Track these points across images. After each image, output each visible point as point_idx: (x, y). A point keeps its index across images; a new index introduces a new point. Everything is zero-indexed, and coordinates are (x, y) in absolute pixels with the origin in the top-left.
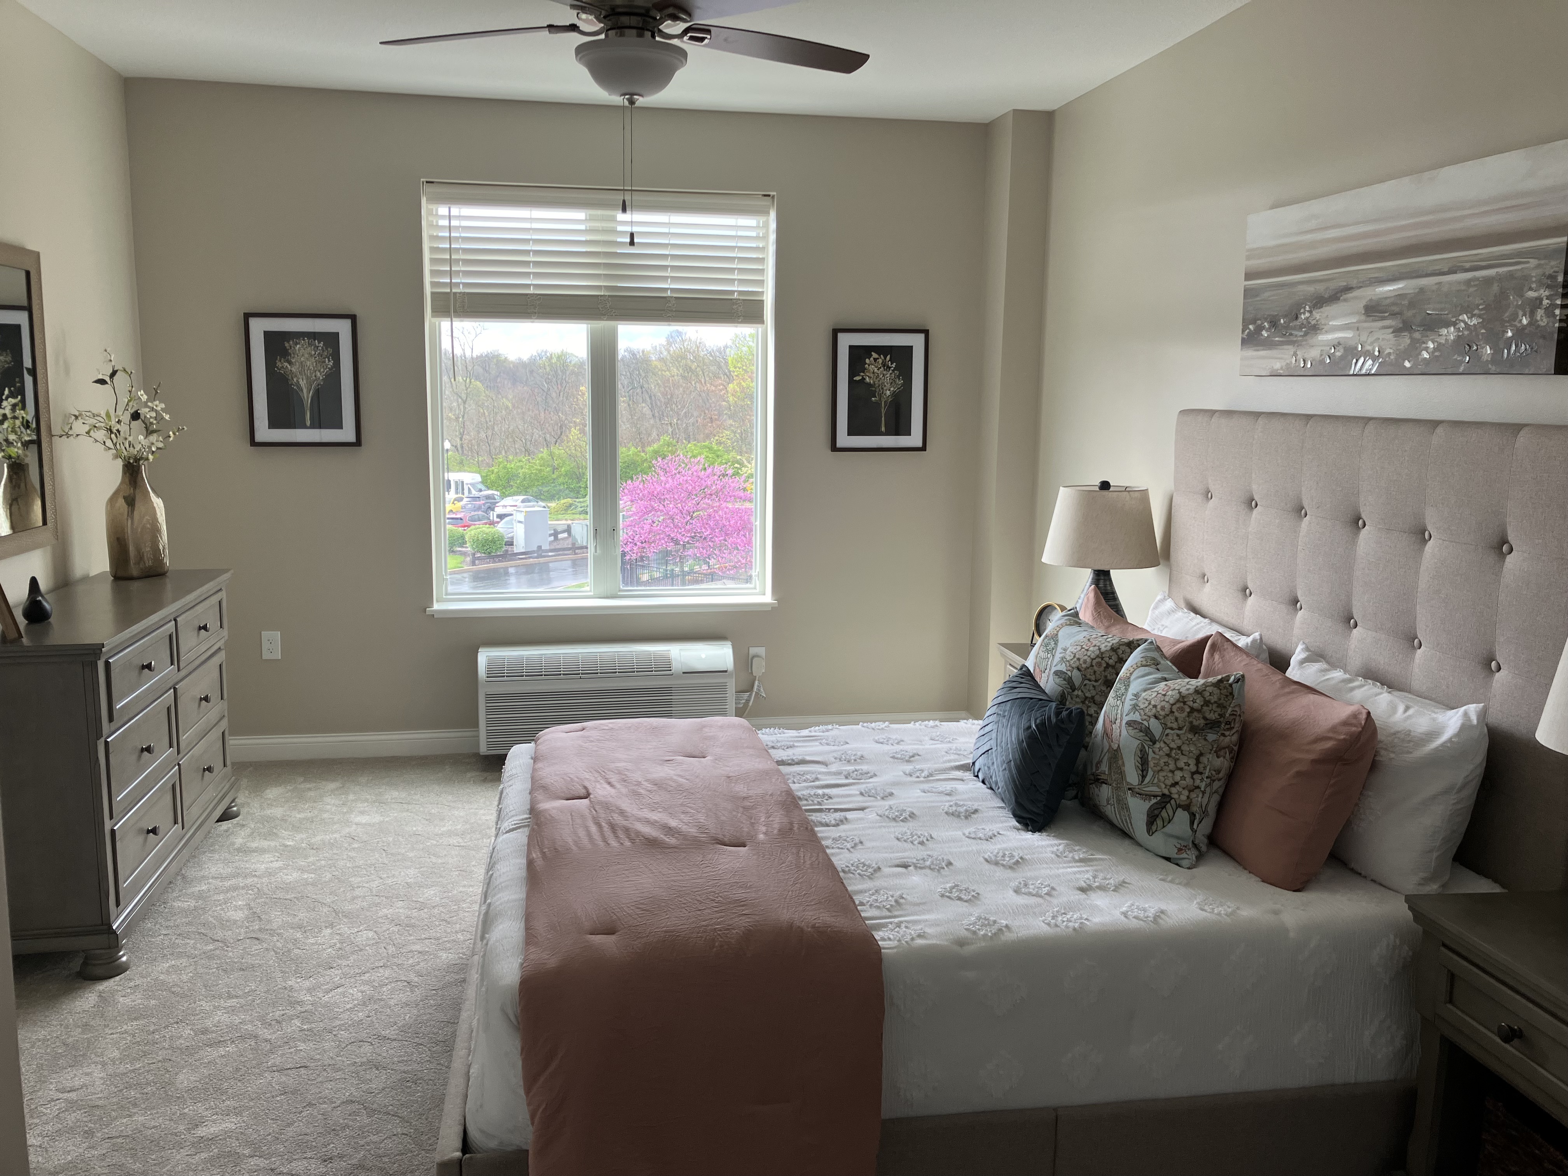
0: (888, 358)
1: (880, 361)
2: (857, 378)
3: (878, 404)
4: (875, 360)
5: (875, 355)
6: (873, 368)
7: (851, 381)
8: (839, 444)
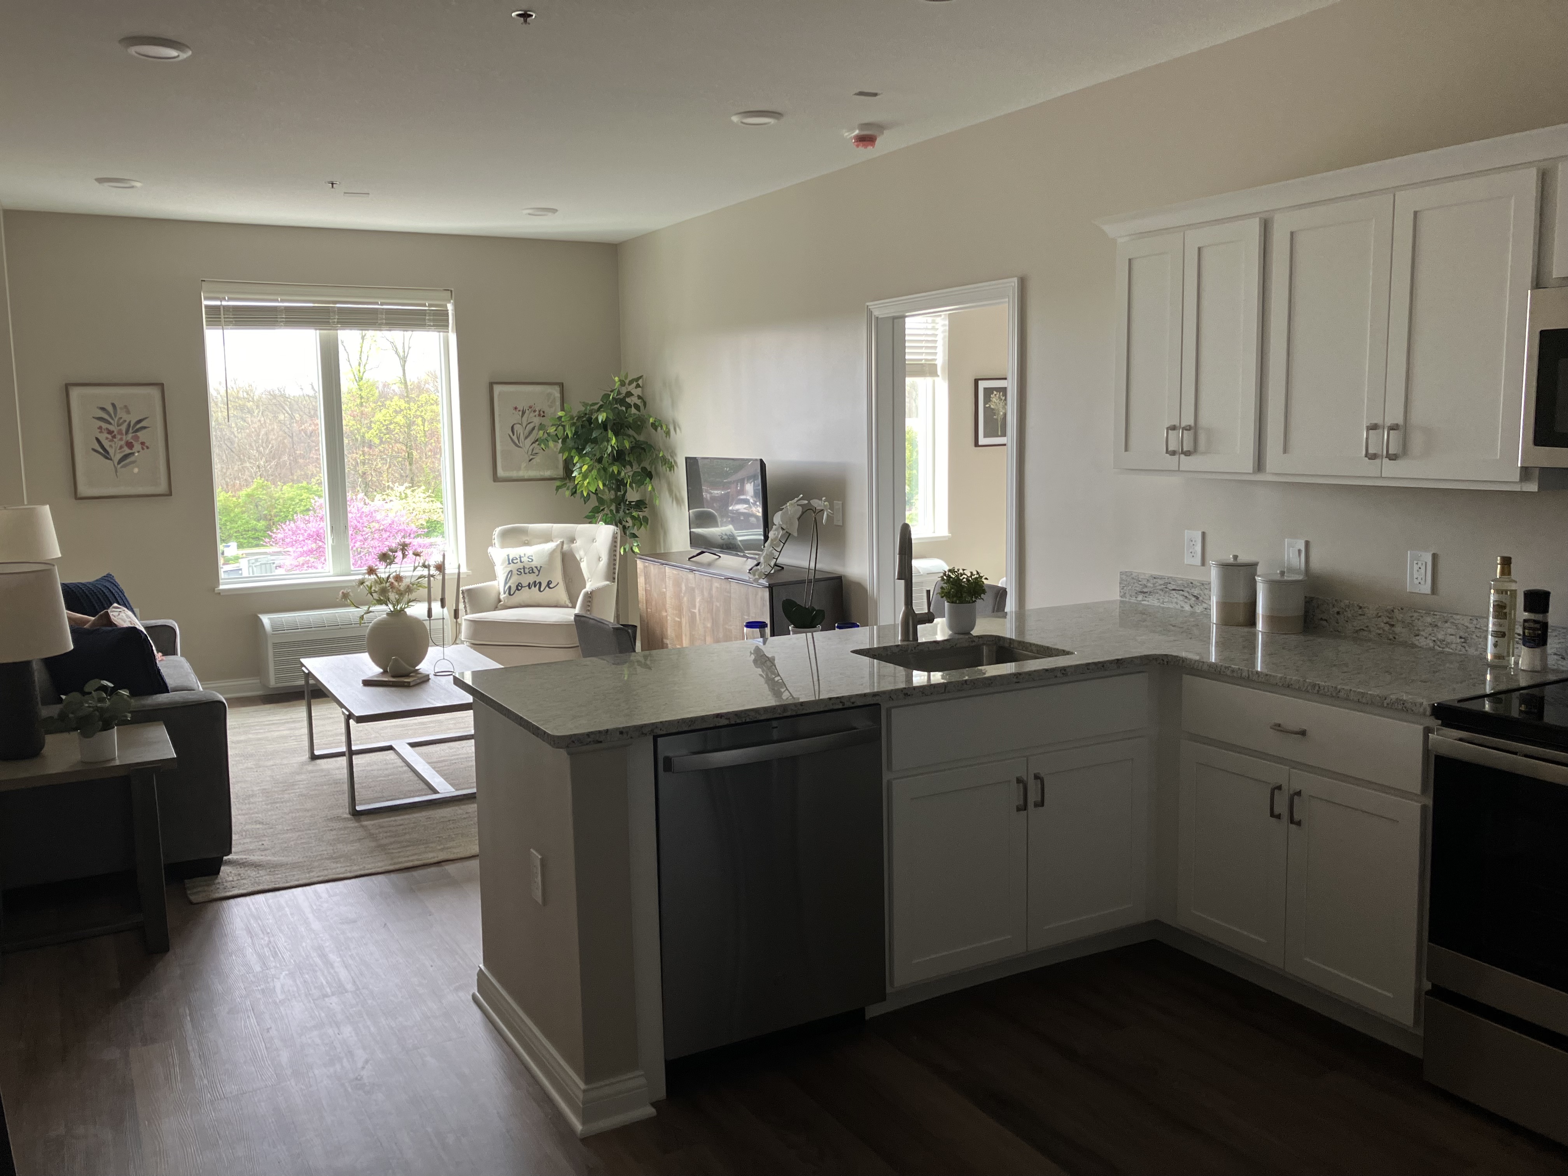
0: (1001, 393)
1: (998, 396)
2: (987, 406)
3: (997, 419)
4: (995, 395)
5: (995, 393)
6: (995, 398)
7: (985, 407)
8: (980, 443)
